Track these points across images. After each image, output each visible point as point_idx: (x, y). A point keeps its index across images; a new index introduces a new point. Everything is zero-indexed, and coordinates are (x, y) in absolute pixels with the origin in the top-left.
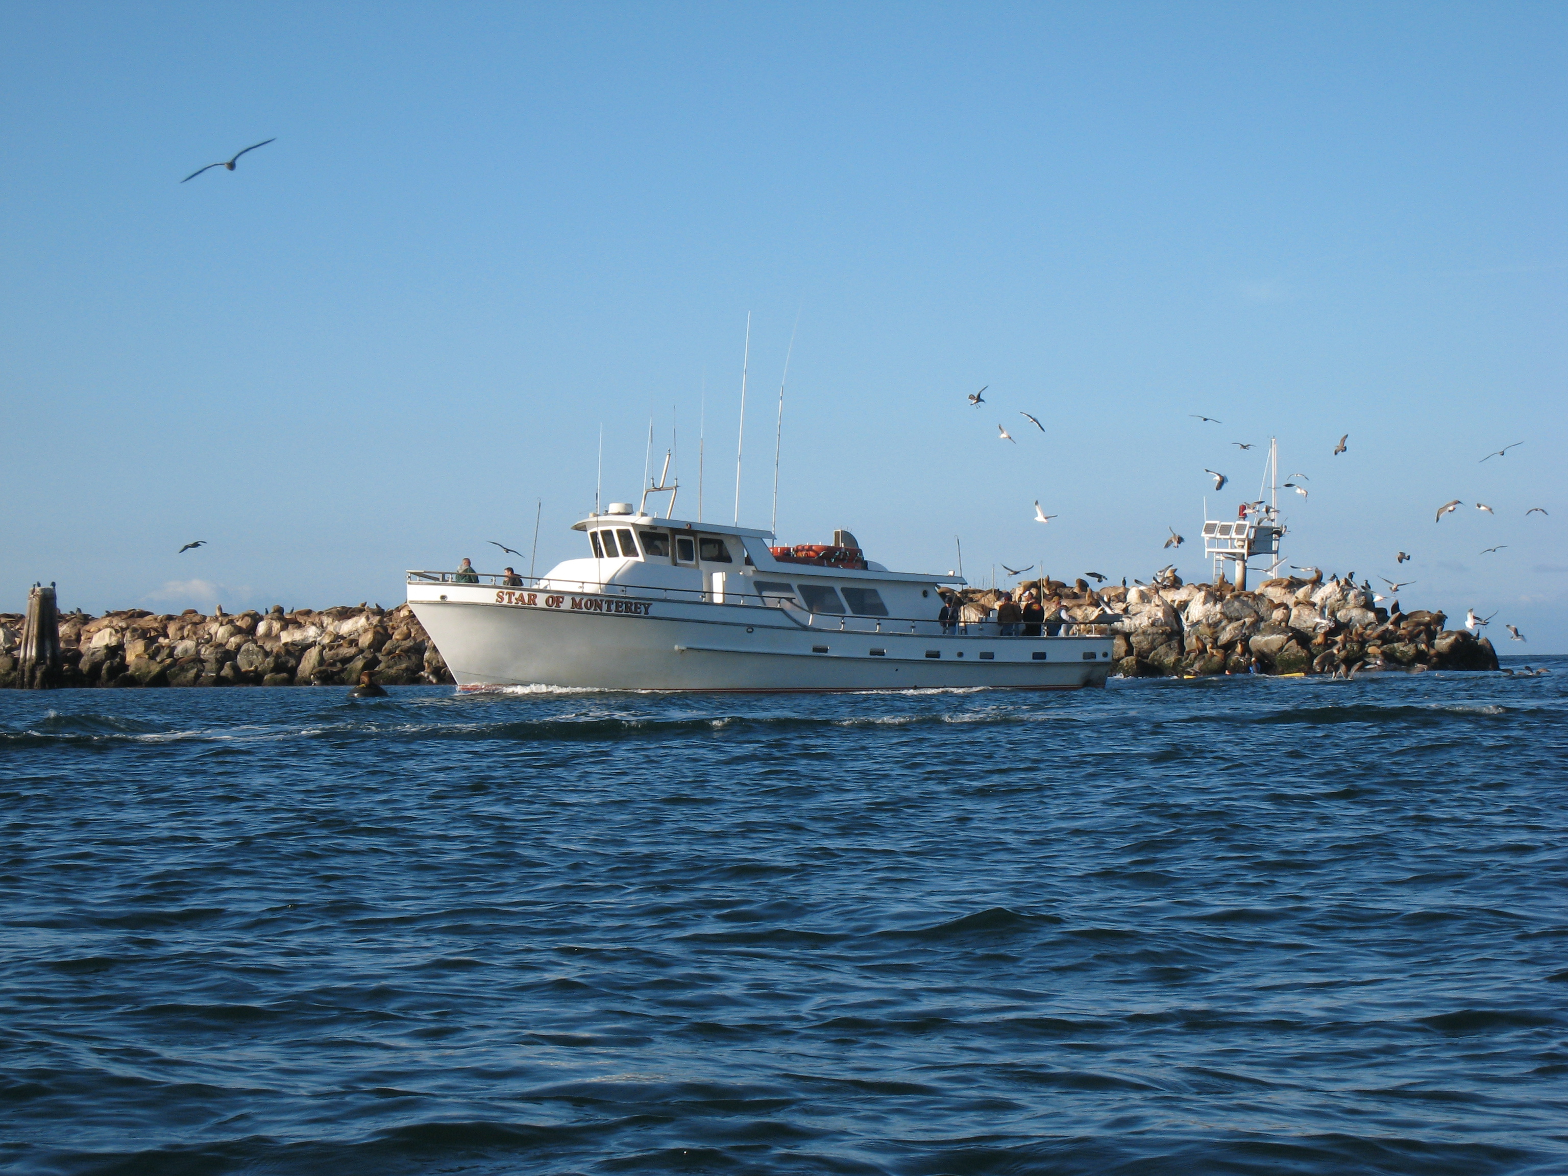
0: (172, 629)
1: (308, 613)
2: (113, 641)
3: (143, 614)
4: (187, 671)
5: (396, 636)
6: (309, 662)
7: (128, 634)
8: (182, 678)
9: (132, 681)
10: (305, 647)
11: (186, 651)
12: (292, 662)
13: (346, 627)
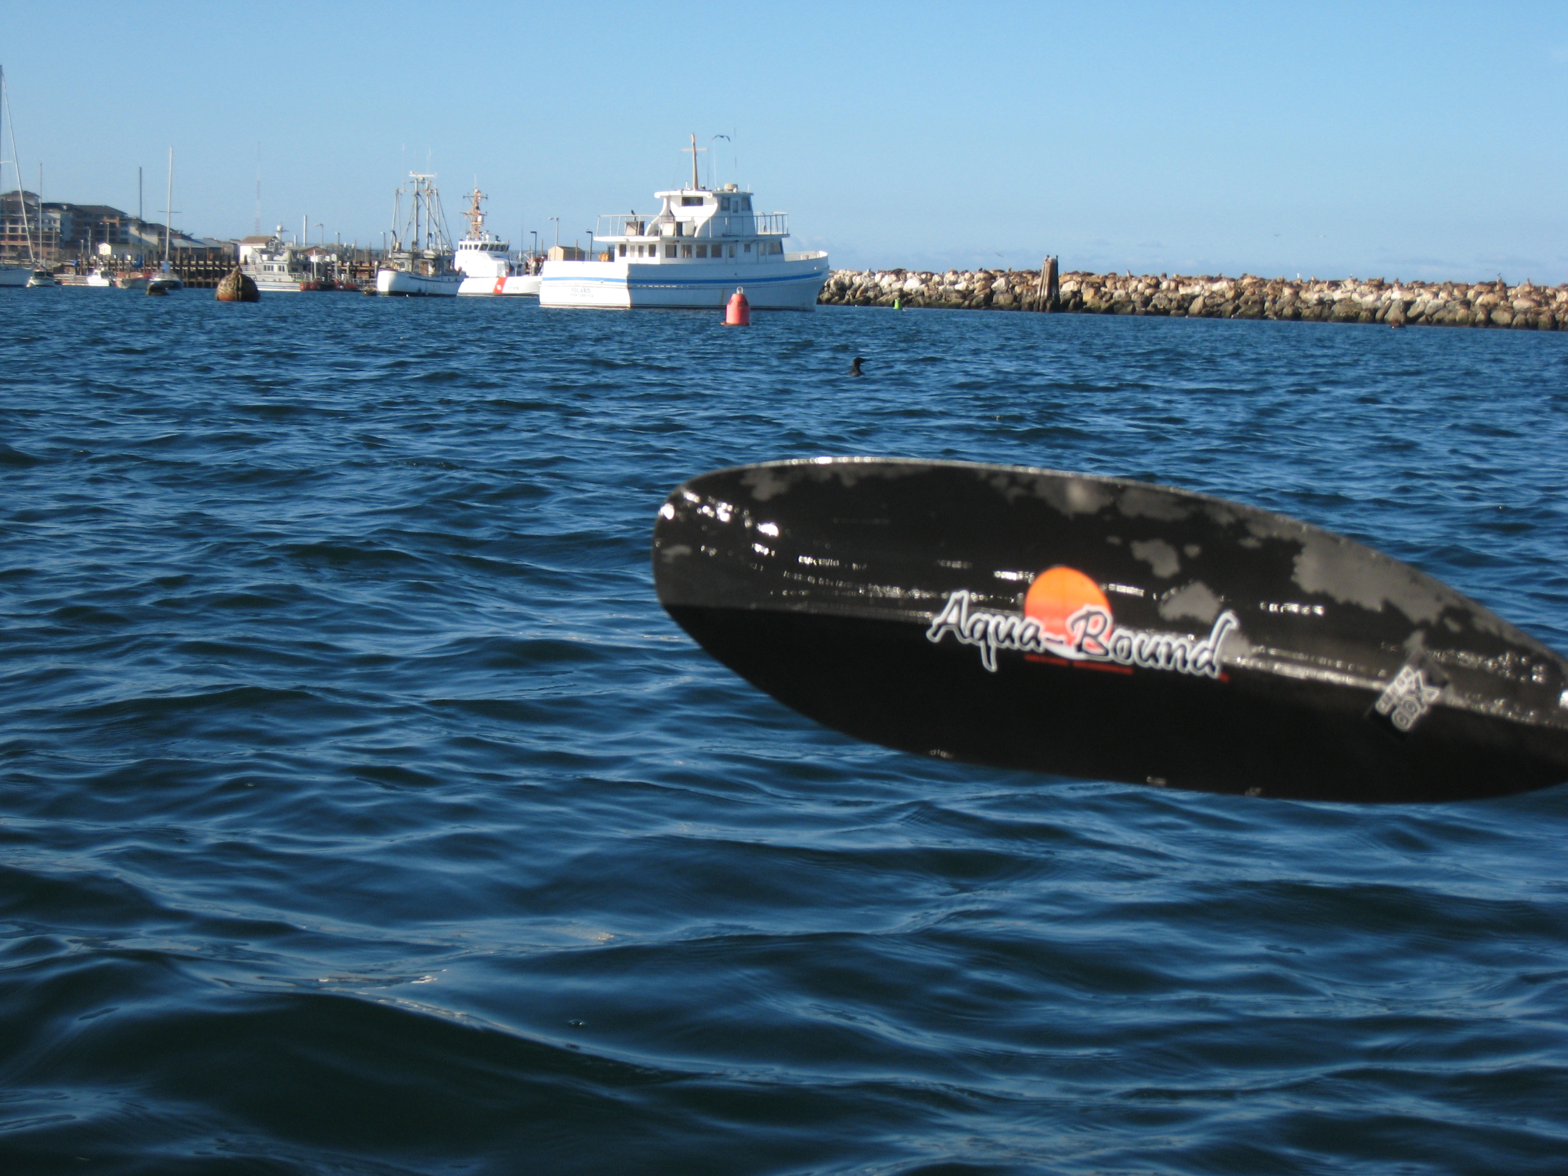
0: (1109, 283)
1: (1190, 278)
2: (1076, 289)
3: (1090, 274)
4: (1126, 307)
5: (1247, 293)
6: (1196, 306)
7: (1084, 285)
8: (1124, 310)
9: (1090, 310)
10: (1193, 297)
11: (1120, 296)
12: (1186, 305)
13: (1216, 287)
